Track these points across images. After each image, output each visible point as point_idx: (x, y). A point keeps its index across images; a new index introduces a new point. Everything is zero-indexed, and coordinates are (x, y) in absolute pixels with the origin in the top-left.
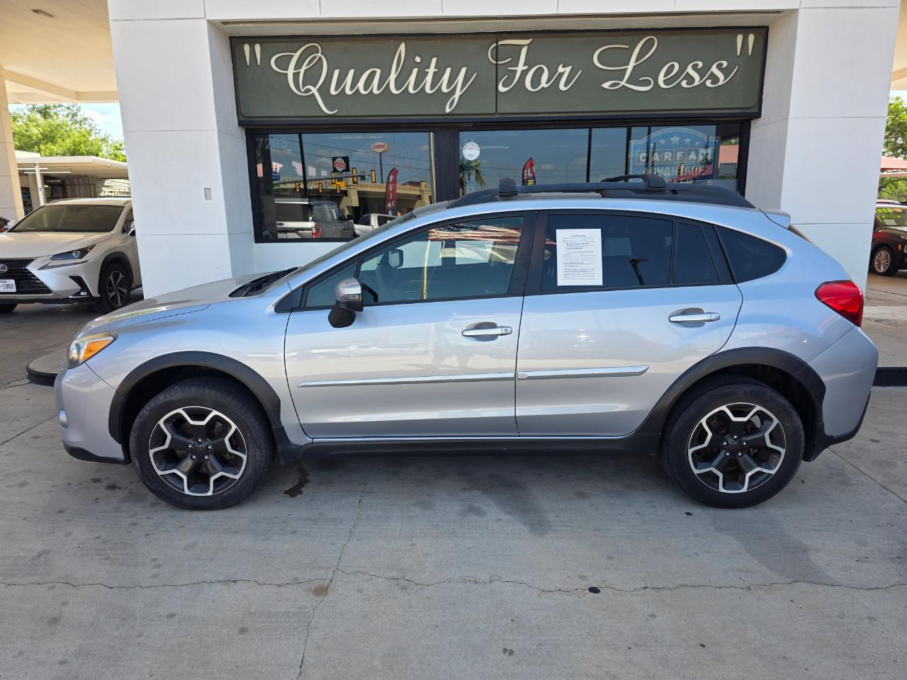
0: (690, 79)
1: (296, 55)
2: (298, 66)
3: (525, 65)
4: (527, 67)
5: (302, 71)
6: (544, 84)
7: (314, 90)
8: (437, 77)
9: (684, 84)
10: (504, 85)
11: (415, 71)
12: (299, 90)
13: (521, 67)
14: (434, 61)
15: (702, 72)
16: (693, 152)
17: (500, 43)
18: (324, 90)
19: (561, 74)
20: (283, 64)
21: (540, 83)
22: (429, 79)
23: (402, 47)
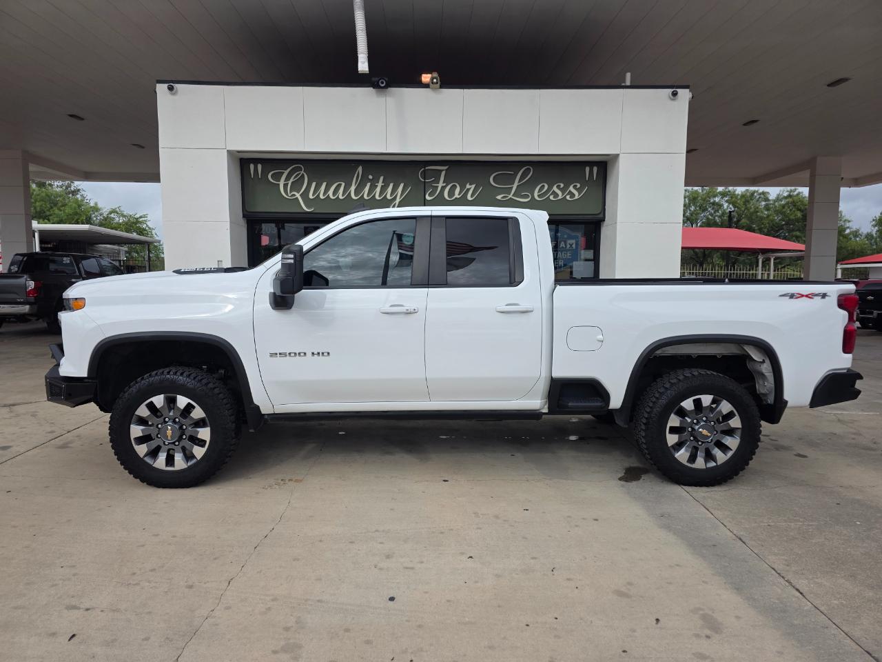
0: (556, 195)
1: (286, 172)
2: (288, 179)
3: (443, 183)
4: (445, 184)
5: (290, 183)
6: (457, 195)
7: (298, 195)
8: (384, 189)
9: (551, 198)
10: (430, 195)
11: (369, 185)
12: (287, 195)
13: (441, 184)
14: (382, 178)
15: (563, 190)
16: (563, 243)
17: (427, 168)
18: (305, 195)
19: (468, 190)
20: (277, 177)
21: (454, 195)
22: (378, 190)
23: (360, 169)
